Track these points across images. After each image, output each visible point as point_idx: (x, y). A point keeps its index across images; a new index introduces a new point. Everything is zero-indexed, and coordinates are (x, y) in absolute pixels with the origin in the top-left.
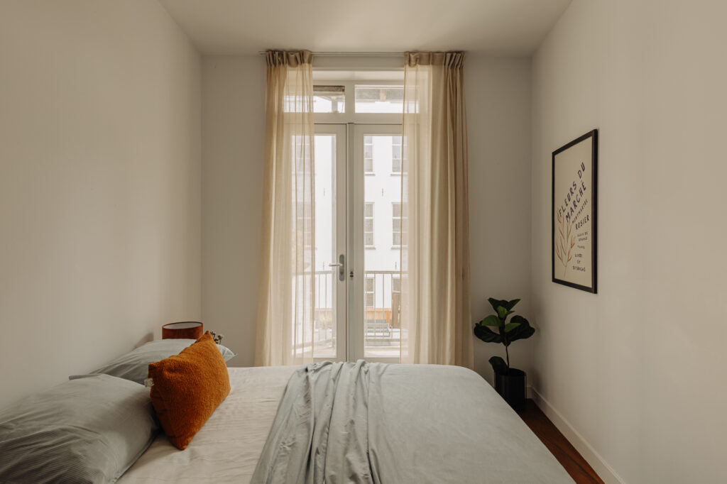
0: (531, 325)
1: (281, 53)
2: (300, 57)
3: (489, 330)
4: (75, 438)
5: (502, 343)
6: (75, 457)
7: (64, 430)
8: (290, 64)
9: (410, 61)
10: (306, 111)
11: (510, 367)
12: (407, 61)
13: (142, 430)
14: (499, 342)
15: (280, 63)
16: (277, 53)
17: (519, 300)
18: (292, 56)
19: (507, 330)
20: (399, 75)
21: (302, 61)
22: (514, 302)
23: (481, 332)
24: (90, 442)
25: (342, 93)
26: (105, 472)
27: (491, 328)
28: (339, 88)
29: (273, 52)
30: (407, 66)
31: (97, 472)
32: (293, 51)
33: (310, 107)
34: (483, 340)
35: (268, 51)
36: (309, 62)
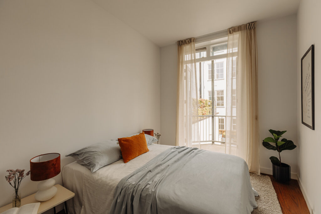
0: (295, 144)
1: (182, 41)
2: (190, 41)
3: (269, 144)
4: (96, 153)
5: (276, 150)
6: (94, 158)
7: (96, 151)
8: (186, 43)
9: (230, 32)
10: (193, 59)
11: (281, 162)
12: (229, 32)
13: (116, 156)
14: (275, 150)
15: (182, 44)
16: (180, 42)
17: (286, 131)
18: (187, 41)
19: (279, 145)
20: (226, 38)
21: (191, 42)
22: (283, 132)
23: (266, 144)
24: (99, 155)
25: (205, 50)
26: (100, 163)
27: (271, 143)
28: (204, 49)
29: (179, 41)
30: (229, 34)
31: (98, 163)
32: (187, 39)
33: (195, 57)
34: (267, 148)
35: (178, 41)
36: (193, 41)
